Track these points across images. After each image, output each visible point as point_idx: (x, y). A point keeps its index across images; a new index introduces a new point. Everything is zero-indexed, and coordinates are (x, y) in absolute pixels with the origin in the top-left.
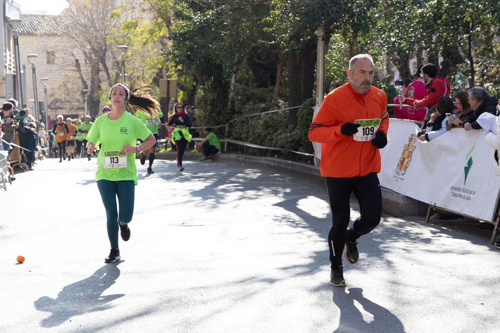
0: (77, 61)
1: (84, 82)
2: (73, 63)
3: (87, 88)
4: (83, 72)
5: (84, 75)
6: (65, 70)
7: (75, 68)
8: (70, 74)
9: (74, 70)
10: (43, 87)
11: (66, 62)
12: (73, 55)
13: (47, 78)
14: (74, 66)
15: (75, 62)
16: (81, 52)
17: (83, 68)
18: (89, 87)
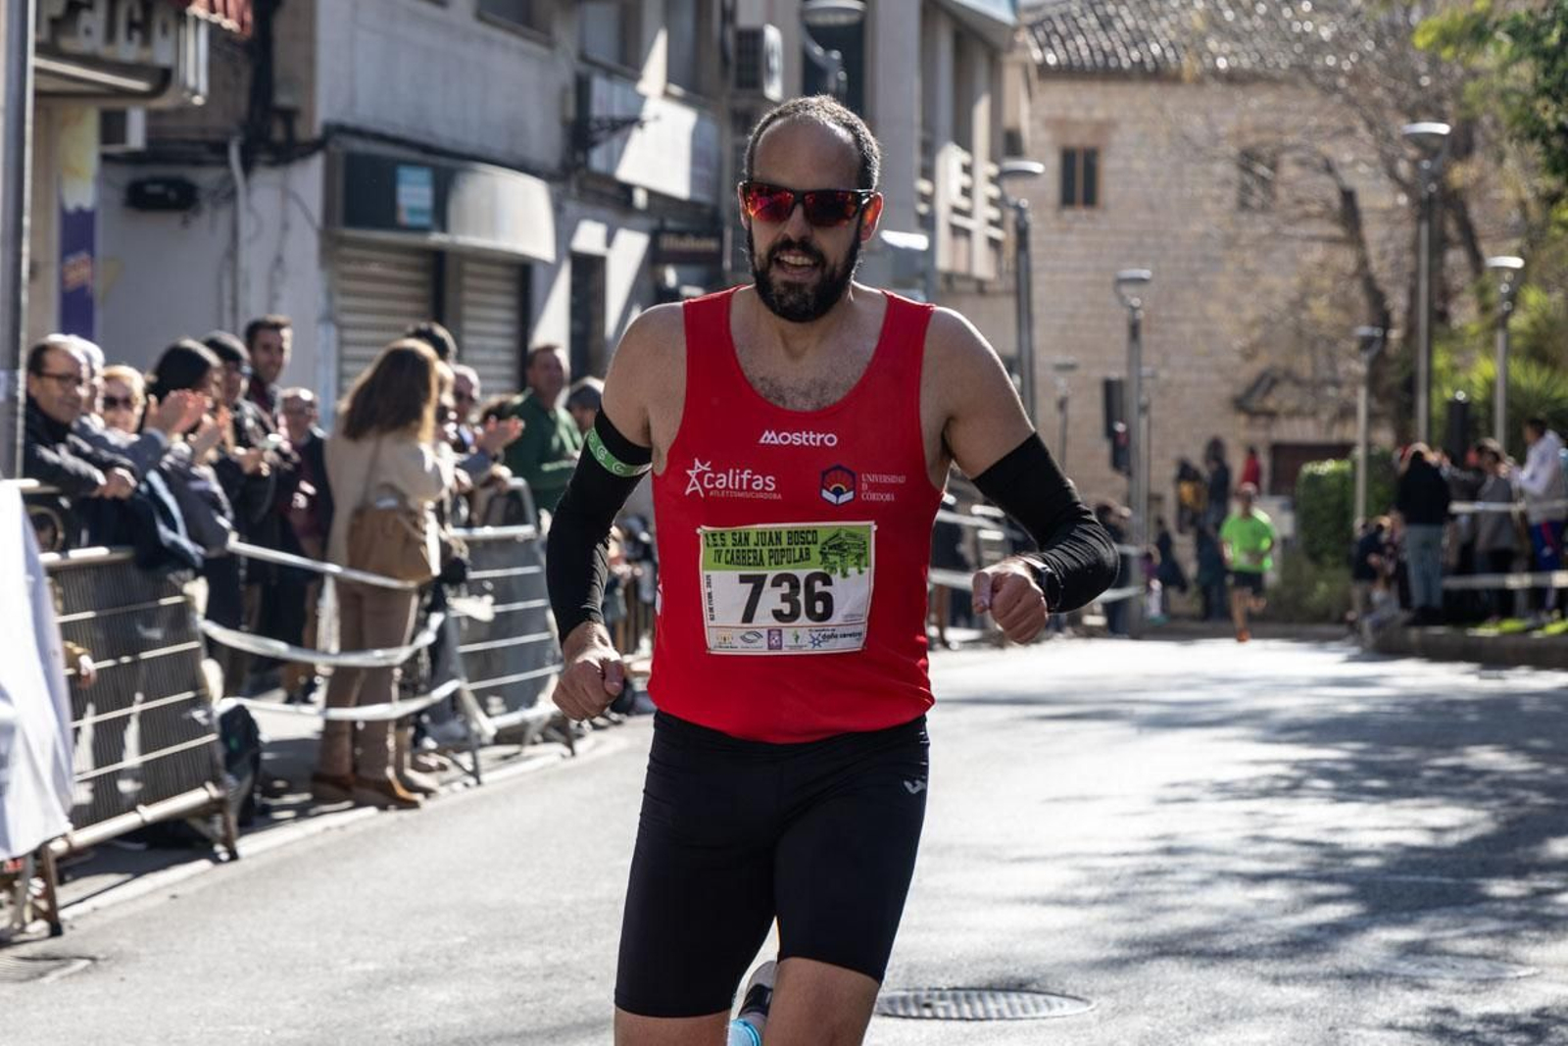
0: (1348, 196)
1: (1377, 297)
2: (1327, 204)
3: (1384, 321)
4: (1373, 251)
5: (1375, 265)
6: (1291, 238)
7: (1337, 231)
8: (1317, 253)
9: (1332, 240)
10: (1125, 312)
11: (1300, 202)
12: (1329, 168)
13: (1145, 273)
14: (1334, 221)
15: (1337, 203)
16: (1374, 157)
17: (1373, 232)
18: (1397, 316)
